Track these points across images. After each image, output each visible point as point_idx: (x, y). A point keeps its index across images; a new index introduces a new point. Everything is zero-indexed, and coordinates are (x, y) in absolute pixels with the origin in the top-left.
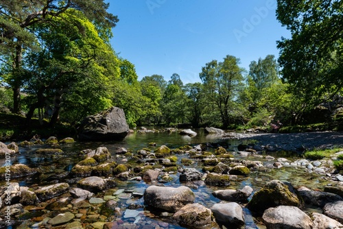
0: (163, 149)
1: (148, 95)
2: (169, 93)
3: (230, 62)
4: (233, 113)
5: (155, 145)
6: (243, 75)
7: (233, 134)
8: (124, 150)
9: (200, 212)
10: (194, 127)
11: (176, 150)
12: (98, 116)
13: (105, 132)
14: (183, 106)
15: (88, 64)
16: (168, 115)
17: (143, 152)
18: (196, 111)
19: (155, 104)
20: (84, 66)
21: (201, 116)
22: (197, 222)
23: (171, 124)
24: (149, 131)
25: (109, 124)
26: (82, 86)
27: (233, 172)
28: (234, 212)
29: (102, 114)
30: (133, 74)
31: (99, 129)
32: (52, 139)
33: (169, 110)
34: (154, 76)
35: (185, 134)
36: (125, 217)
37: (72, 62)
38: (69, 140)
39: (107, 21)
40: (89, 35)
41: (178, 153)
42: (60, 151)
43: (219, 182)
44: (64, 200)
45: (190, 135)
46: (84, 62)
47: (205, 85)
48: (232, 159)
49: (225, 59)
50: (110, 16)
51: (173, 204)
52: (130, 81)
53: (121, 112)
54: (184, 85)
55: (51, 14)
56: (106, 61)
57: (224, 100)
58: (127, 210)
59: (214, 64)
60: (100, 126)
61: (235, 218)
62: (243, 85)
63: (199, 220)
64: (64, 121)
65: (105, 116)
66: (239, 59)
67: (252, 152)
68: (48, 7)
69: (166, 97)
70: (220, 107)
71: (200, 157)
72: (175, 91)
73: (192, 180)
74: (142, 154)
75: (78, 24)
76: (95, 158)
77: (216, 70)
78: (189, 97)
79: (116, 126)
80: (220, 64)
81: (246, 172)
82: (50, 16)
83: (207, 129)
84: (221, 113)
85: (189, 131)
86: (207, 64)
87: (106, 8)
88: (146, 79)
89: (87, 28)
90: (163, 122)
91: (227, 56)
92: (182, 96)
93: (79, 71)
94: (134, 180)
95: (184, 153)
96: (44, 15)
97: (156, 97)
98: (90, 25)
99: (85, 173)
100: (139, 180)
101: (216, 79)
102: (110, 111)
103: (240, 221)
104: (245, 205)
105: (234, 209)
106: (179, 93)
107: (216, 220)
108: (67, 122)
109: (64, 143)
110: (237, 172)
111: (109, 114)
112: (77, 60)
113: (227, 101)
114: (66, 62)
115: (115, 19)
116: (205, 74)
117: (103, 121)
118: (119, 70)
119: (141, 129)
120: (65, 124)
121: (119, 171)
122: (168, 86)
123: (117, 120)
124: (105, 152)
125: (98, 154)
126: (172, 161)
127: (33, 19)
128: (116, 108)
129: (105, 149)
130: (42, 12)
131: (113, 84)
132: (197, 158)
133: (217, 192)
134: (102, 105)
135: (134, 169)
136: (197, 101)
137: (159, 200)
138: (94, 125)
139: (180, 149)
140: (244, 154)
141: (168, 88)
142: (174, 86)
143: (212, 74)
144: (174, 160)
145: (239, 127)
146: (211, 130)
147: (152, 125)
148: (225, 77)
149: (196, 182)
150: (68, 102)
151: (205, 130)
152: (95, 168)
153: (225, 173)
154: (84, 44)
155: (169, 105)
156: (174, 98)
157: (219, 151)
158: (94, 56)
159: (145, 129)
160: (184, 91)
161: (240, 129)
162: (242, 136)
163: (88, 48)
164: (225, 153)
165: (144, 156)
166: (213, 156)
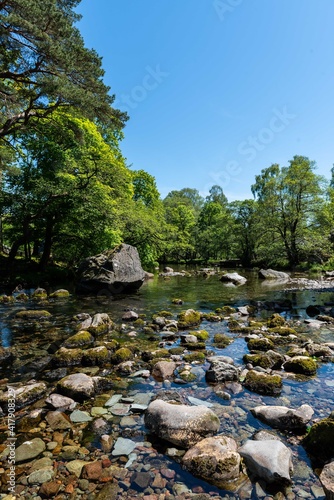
0: (189, 316)
1: (174, 222)
2: (208, 216)
3: (300, 167)
4: (305, 245)
5: (181, 303)
6: (322, 186)
7: (303, 280)
8: (134, 314)
9: (223, 459)
10: (244, 267)
11: (211, 314)
12: (101, 258)
13: (111, 281)
14: (227, 235)
15: (88, 183)
16: (205, 248)
17: (160, 320)
18: (247, 242)
19: (185, 235)
20: (83, 186)
21: (256, 250)
22: (217, 475)
23: (211, 260)
24: (176, 273)
25: (116, 269)
26: (80, 214)
27: (291, 367)
28: (275, 462)
29: (107, 254)
30: (153, 191)
31: (102, 276)
32: (39, 292)
33: (207, 241)
34: (184, 190)
35: (228, 280)
36: (114, 453)
37: (66, 181)
38: (62, 292)
39: (112, 120)
40: (90, 140)
41: (212, 320)
42: (48, 314)
43: (264, 388)
44: (36, 414)
45: (235, 282)
46: (82, 180)
47: (260, 201)
48: (292, 336)
49: (291, 162)
50: (118, 115)
51: (184, 437)
52: (148, 200)
53: (134, 252)
54: (229, 202)
55: (37, 115)
56: (110, 178)
57: (291, 226)
58: (120, 439)
59: (274, 170)
60: (104, 272)
61: (276, 474)
62: (319, 201)
63: (219, 472)
64: (59, 260)
65: (111, 258)
66: (313, 163)
67: (328, 321)
68: (31, 108)
69: (202, 221)
70: (284, 236)
71: (244, 331)
72: (215, 212)
73: (223, 381)
74: (158, 324)
75: (73, 126)
76: (91, 330)
77: (276, 179)
78: (237, 221)
79: (127, 271)
80: (284, 170)
81: (311, 367)
82: (35, 119)
83: (263, 272)
84: (286, 245)
85: (235, 276)
86: (263, 171)
87: (111, 102)
88: (173, 194)
89: (87, 131)
90: (199, 257)
91: (295, 157)
92: (225, 220)
93: (76, 194)
94: (139, 376)
95: (222, 320)
96: (26, 118)
97: (188, 222)
98: (90, 126)
99: (72, 360)
100: (145, 377)
101: (278, 193)
102: (119, 251)
103: (284, 479)
104: (300, 438)
105: (276, 455)
106: (222, 215)
107: (247, 470)
108: (63, 261)
109: (55, 297)
110: (296, 368)
111: (117, 255)
112: (72, 177)
113: (294, 228)
114: (57, 181)
115: (124, 116)
116: (261, 186)
117: (109, 266)
118: (131, 187)
119: (165, 271)
120: (60, 264)
121: (116, 360)
122: (206, 204)
123: (126, 264)
124: (105, 321)
125: (95, 325)
126: (200, 339)
127: (13, 124)
128: (126, 246)
129: (106, 316)
130: (23, 114)
131: (122, 210)
132: (239, 331)
133: (258, 409)
134: (109, 238)
135: (143, 354)
136: (249, 227)
137: (165, 427)
138: (97, 271)
139: (217, 312)
140: (315, 323)
141: (205, 208)
142: (214, 204)
143: (271, 186)
144: (204, 337)
145: (315, 268)
146: (269, 273)
147: (182, 263)
148: (291, 190)
149: (228, 385)
150: (62, 234)
151: (260, 274)
152: (86, 352)
153: (277, 367)
154: (82, 154)
155: (207, 233)
156: (214, 223)
157: (274, 320)
158: (96, 171)
159: (171, 272)
160: (228, 212)
161: (315, 271)
162: (316, 285)
163: (87, 160)
164: (282, 324)
165: (161, 327)
166: (264, 328)
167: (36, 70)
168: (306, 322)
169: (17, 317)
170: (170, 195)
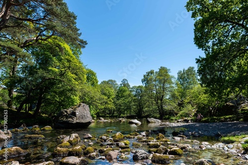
0: (118, 135)
1: (105, 94)
2: (120, 93)
3: (163, 72)
4: (167, 107)
5: (112, 132)
6: (173, 80)
7: (167, 123)
8: (90, 136)
10: (139, 118)
11: (128, 136)
12: (70, 110)
13: (75, 122)
14: (130, 102)
15: (65, 73)
16: (119, 109)
17: (104, 137)
18: (140, 106)
19: (110, 101)
20: (62, 74)
21: (144, 110)
23: (122, 115)
24: (106, 121)
25: (77, 116)
26: (59, 88)
27: (171, 153)
29: (73, 108)
30: (95, 80)
31: (70, 119)
32: (36, 127)
33: (120, 105)
34: (109, 81)
35: (133, 123)
37: (53, 71)
38: (48, 128)
39: (79, 44)
40: (67, 54)
41: (129, 138)
42: (43, 136)
43: (162, 161)
45: (136, 124)
46: (61, 71)
47: (146, 87)
48: (169, 143)
49: (159, 69)
50: (82, 41)
52: (93, 84)
53: (87, 107)
54: (131, 87)
55: (42, 39)
56: (76, 71)
57: (160, 98)
59: (152, 72)
60: (71, 117)
62: (173, 87)
64: (43, 113)
65: (75, 110)
66: (169, 70)
67: (183, 137)
68: (40, 35)
69: (118, 95)
70: (157, 103)
72: (124, 91)
73: (142, 159)
74: (103, 139)
75: (59, 46)
76: (70, 142)
77: (153, 76)
78: (135, 96)
79: (83, 117)
80: (156, 72)
81: (180, 153)
82: (40, 41)
83: (149, 119)
84: (158, 107)
85: (136, 121)
86: (147, 73)
87: (79, 36)
88: (104, 82)
89: (65, 49)
90: (116, 114)
91: (161, 67)
92: (129, 95)
93: (58, 78)
94: (100, 159)
95: (134, 138)
96: (37, 40)
97: (111, 96)
98: (67, 46)
99: (64, 154)
100: (103, 159)
101: (154, 83)
102: (79, 106)
106: (127, 93)
108: (46, 114)
109: (44, 130)
110: (174, 153)
111: (77, 109)
112: (57, 70)
113: (162, 99)
114: (49, 71)
115: (85, 43)
116: (146, 79)
117: (74, 114)
118: (85, 76)
119: (100, 119)
120: (44, 115)
121: (88, 152)
122: (120, 87)
123: (84, 114)
124: (77, 137)
125: (71, 139)
126: (126, 144)
127: (28, 43)
128: (83, 104)
129: (77, 135)
130: (35, 38)
131: (81, 87)
132: (143, 142)
134: (73, 101)
135: (99, 151)
136: (141, 99)
138: (67, 117)
139: (131, 135)
140: (177, 139)
141: (119, 89)
142: (124, 88)
143: (151, 80)
144: (127, 144)
145: (172, 118)
146: (151, 120)
147: (108, 116)
148: (160, 82)
149: (145, 161)
150: (47, 99)
151: (147, 120)
152: (71, 150)
153: (165, 153)
154: (62, 59)
155: (120, 101)
156: (124, 97)
157: (159, 136)
158: (69, 67)
159: (103, 120)
160: (131, 91)
161: (172, 120)
162: (174, 125)
163: (65, 62)
164: (163, 138)
165: (105, 141)
166: (155, 140)
167: (43, 19)
168: (173, 138)
169: (25, 138)
170: (102, 83)
